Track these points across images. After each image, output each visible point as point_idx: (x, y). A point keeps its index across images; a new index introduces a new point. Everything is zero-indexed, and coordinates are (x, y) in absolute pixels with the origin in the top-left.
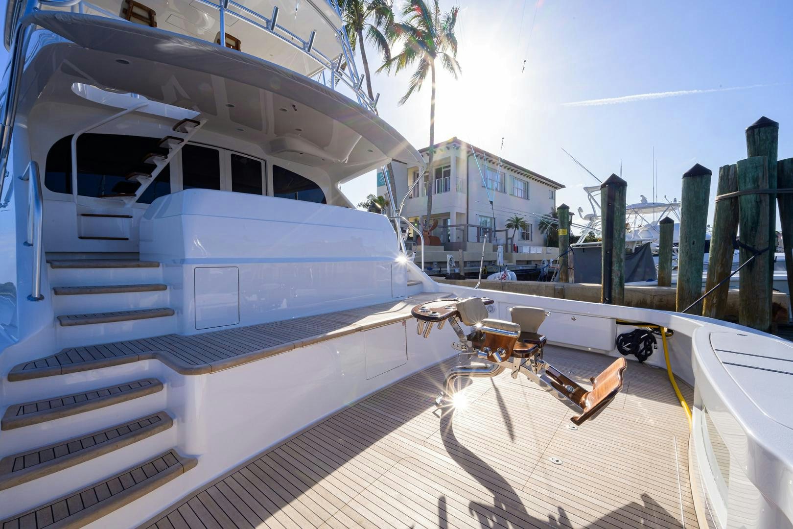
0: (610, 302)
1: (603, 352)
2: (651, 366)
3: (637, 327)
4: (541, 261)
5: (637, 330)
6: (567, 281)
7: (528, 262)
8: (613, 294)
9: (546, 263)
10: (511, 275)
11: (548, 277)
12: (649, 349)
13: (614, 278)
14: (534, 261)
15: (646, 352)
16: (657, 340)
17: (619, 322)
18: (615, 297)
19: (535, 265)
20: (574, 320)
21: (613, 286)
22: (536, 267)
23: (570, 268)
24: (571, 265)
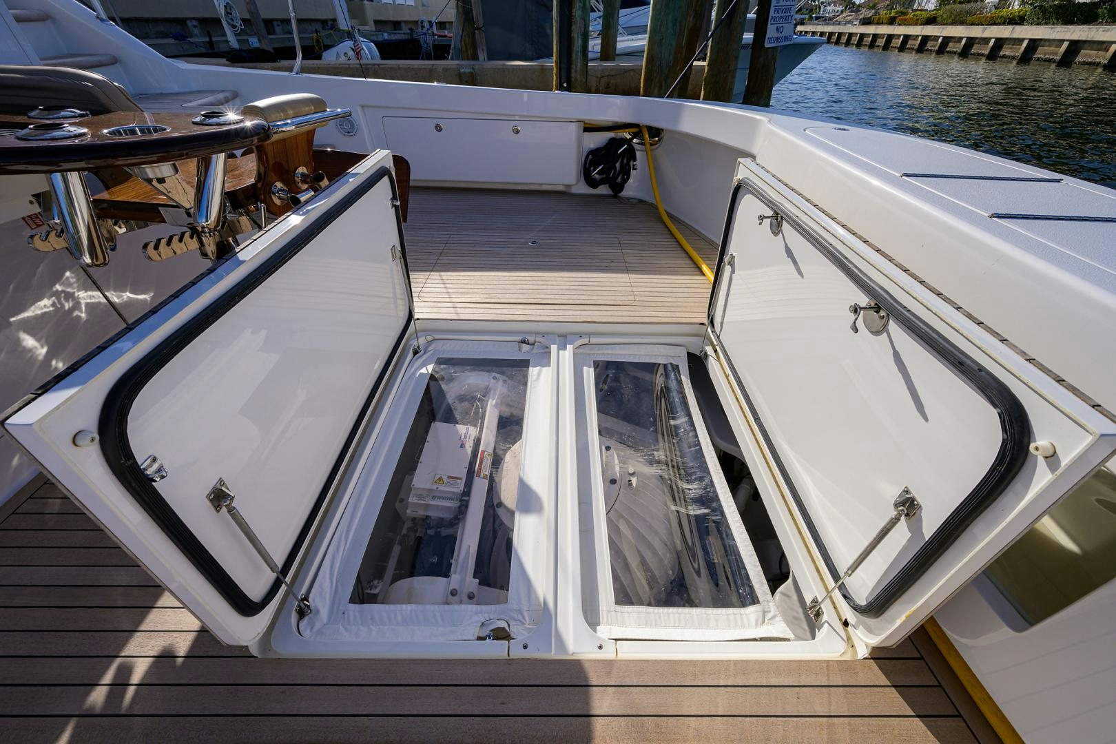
0: (569, 89)
1: (561, 188)
2: (629, 199)
3: (611, 135)
4: (417, 22)
5: (612, 140)
6: (475, 57)
7: (396, 25)
8: (573, 74)
9: (426, 25)
10: (369, 49)
11: (441, 51)
12: (626, 172)
13: (576, 36)
14: (405, 22)
15: (623, 177)
16: (638, 154)
17: (589, 128)
18: (576, 80)
19: (409, 31)
20: (518, 132)
21: (574, 56)
22: (411, 35)
23: (478, 29)
24: (480, 22)
